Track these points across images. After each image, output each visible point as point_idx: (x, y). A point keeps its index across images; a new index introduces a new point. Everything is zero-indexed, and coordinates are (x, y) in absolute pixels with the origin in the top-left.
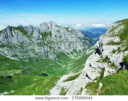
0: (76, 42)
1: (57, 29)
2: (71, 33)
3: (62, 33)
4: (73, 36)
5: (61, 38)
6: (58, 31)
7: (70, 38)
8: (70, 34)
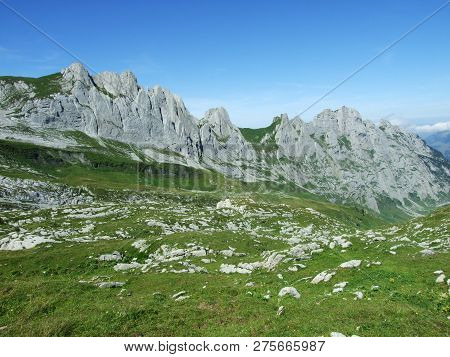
0: (415, 169)
1: (361, 129)
2: (394, 143)
3: (373, 141)
4: (402, 152)
5: (372, 157)
6: (364, 135)
7: (397, 157)
8: (393, 146)
